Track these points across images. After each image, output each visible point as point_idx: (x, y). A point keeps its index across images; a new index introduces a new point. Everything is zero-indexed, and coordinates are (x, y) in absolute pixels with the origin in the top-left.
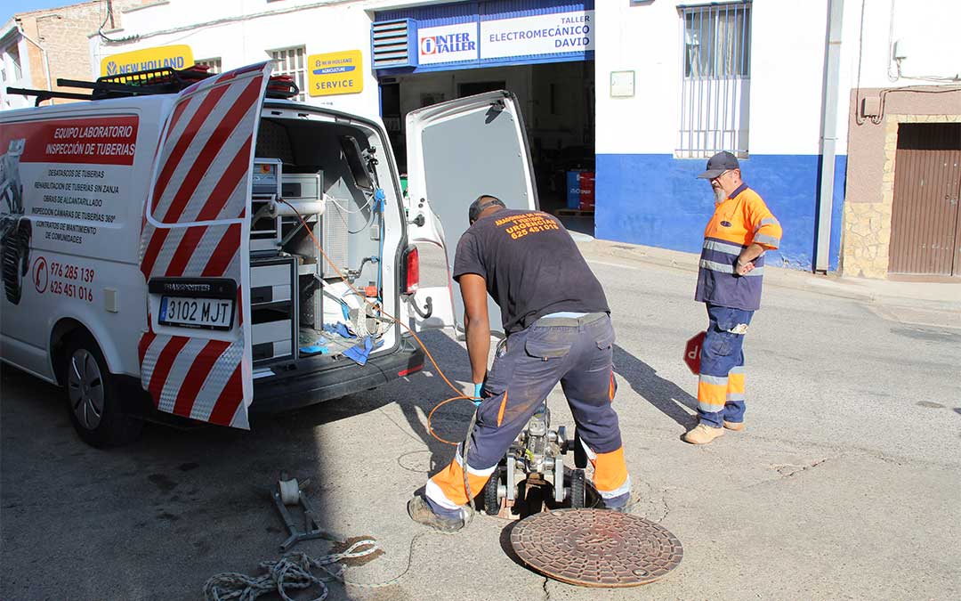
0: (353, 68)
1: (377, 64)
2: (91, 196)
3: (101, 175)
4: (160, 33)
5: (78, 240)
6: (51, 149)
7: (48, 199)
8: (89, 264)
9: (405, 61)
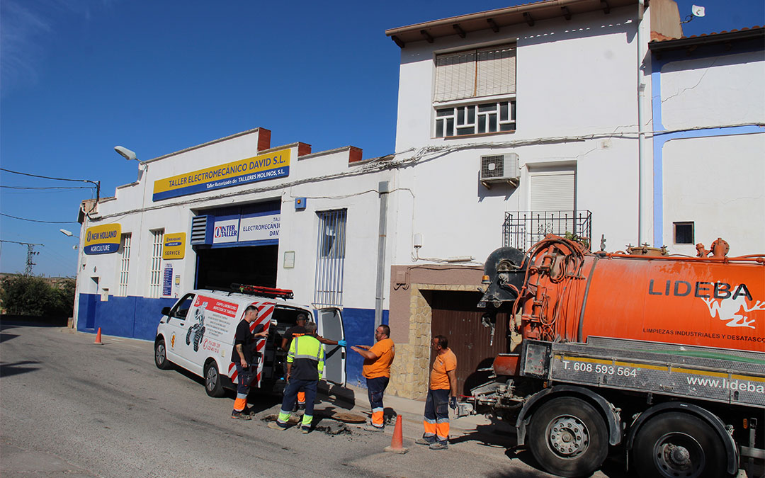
0: (180, 244)
1: (193, 242)
2: (223, 324)
3: (226, 319)
4: (112, 216)
5: (217, 336)
6: (215, 308)
7: (211, 322)
8: (219, 343)
9: (204, 241)
